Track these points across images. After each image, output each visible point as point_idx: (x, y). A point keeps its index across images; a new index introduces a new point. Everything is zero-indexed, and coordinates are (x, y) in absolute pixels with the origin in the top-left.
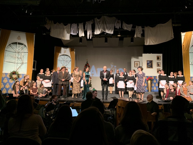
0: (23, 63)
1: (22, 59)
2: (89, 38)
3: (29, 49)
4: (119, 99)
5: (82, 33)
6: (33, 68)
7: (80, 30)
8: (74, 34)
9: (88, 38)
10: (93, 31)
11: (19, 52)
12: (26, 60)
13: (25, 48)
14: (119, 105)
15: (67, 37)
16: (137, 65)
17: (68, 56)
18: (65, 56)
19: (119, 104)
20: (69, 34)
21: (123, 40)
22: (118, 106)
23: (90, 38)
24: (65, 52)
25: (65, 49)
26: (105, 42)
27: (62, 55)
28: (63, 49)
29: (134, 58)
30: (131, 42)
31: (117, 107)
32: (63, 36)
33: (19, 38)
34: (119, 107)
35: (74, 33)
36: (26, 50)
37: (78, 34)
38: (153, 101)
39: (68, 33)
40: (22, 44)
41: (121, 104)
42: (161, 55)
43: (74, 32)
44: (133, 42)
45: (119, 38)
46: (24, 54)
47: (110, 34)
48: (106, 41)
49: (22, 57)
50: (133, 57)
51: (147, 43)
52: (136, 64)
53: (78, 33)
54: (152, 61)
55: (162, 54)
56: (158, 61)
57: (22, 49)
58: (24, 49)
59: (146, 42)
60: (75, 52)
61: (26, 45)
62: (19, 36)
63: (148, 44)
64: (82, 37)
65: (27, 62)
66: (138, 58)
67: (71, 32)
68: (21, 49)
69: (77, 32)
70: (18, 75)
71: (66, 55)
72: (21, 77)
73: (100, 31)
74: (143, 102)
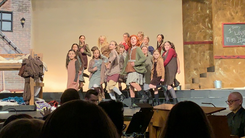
4: (154, 107)
14: (156, 124)
19: (156, 121)
22: (154, 127)
31: (151, 129)
34: (157, 128)
38: (242, 108)
41: (161, 121)
74: (219, 111)
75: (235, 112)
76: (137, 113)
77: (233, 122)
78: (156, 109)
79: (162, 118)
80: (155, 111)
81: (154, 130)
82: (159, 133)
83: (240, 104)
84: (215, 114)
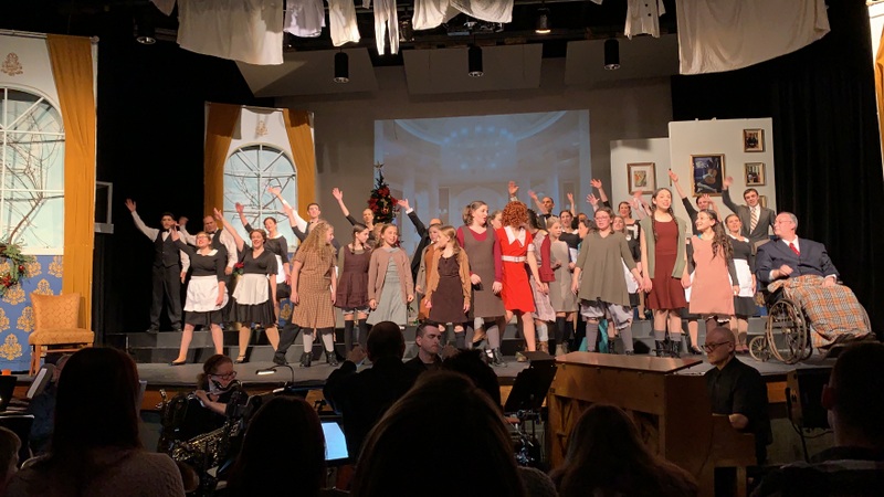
0: (41, 197)
1: (38, 179)
2: (387, 48)
3: (70, 122)
4: (557, 359)
5: (348, 24)
6: (96, 221)
7: (337, 7)
8: (304, 33)
9: (381, 51)
10: (405, 15)
11: (17, 143)
12: (54, 183)
13: (49, 117)
14: (562, 391)
15: (269, 51)
16: (644, 184)
17: (278, 151)
18: (261, 151)
19: (560, 386)
20: (281, 35)
21: (563, 54)
22: (558, 397)
23: (393, 52)
24: (260, 132)
25: (262, 116)
26: (471, 70)
27: (245, 149)
28: (248, 118)
29: (625, 145)
30: (607, 63)
31: (553, 400)
32: (249, 46)
33: (13, 65)
34: (563, 401)
35: (304, 27)
36: (52, 127)
37: (326, 31)
39: (272, 27)
40: (31, 98)
41: (572, 385)
42: (765, 125)
43: (302, 25)
44: (616, 61)
45: (541, 45)
46: (45, 151)
47: (497, 24)
48: (475, 63)
49: (33, 166)
50: (619, 142)
51: (690, 64)
52: (637, 178)
53: (323, 25)
54: (719, 157)
55: (770, 119)
56: (752, 157)
57: (34, 122)
58: (42, 124)
59: (684, 56)
60: (312, 130)
61: (55, 100)
62: (12, 56)
63: (695, 70)
64: (349, 45)
65: (61, 191)
66: (645, 147)
67: (291, 20)
68: (26, 126)
69: (318, 23)
70: (21, 263)
71: (266, 148)
72: (33, 270)
73: (444, 8)
74: (688, 366)
75: (720, 368)
76: (525, 370)
77: (718, 386)
78: (561, 363)
79: (574, 381)
80: (559, 366)
81: (558, 404)
82: (568, 408)
83: (731, 350)
84: (680, 372)
